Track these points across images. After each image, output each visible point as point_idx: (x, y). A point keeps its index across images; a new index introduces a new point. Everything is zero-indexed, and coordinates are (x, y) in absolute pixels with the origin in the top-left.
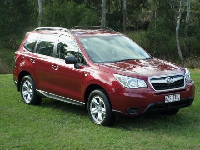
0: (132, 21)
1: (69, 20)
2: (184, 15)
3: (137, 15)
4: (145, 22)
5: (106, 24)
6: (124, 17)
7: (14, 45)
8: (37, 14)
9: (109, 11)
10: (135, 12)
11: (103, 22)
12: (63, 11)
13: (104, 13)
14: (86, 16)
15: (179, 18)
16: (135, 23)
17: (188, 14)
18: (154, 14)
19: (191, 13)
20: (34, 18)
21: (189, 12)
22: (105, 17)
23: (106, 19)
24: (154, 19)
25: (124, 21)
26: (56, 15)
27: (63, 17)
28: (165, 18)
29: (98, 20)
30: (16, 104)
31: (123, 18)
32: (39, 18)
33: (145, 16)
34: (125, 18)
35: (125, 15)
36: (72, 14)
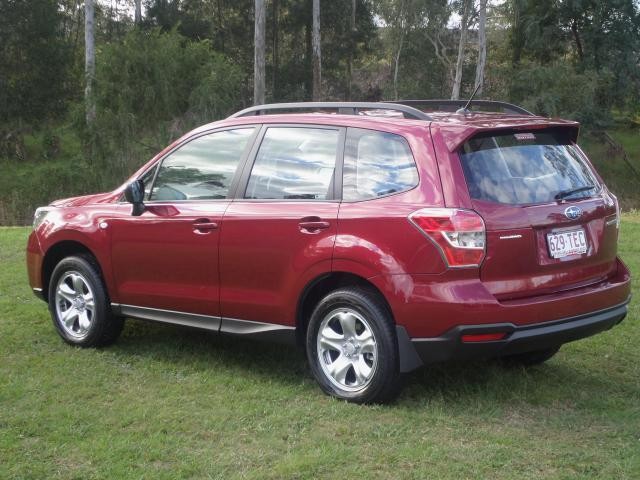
0: (336, 87)
1: (167, 82)
2: (469, 73)
3: (349, 71)
4: (371, 90)
5: (266, 94)
6: (315, 77)
7: (17, 147)
8: (82, 65)
9: (277, 61)
10: (342, 63)
11: (260, 87)
12: (151, 59)
13: (262, 64)
14: (213, 73)
15: (456, 80)
16: (342, 92)
17: (480, 71)
18: (393, 71)
19: (487, 67)
20: (75, 76)
21: (483, 65)
22: (263, 74)
23: (267, 82)
24: (392, 83)
25: (315, 86)
26: (132, 69)
27: (151, 74)
28: (421, 81)
29: (246, 82)
30: (8, 308)
31: (312, 78)
32: (87, 75)
33: (370, 75)
34: (318, 79)
35: (318, 71)
36: (175, 65)
